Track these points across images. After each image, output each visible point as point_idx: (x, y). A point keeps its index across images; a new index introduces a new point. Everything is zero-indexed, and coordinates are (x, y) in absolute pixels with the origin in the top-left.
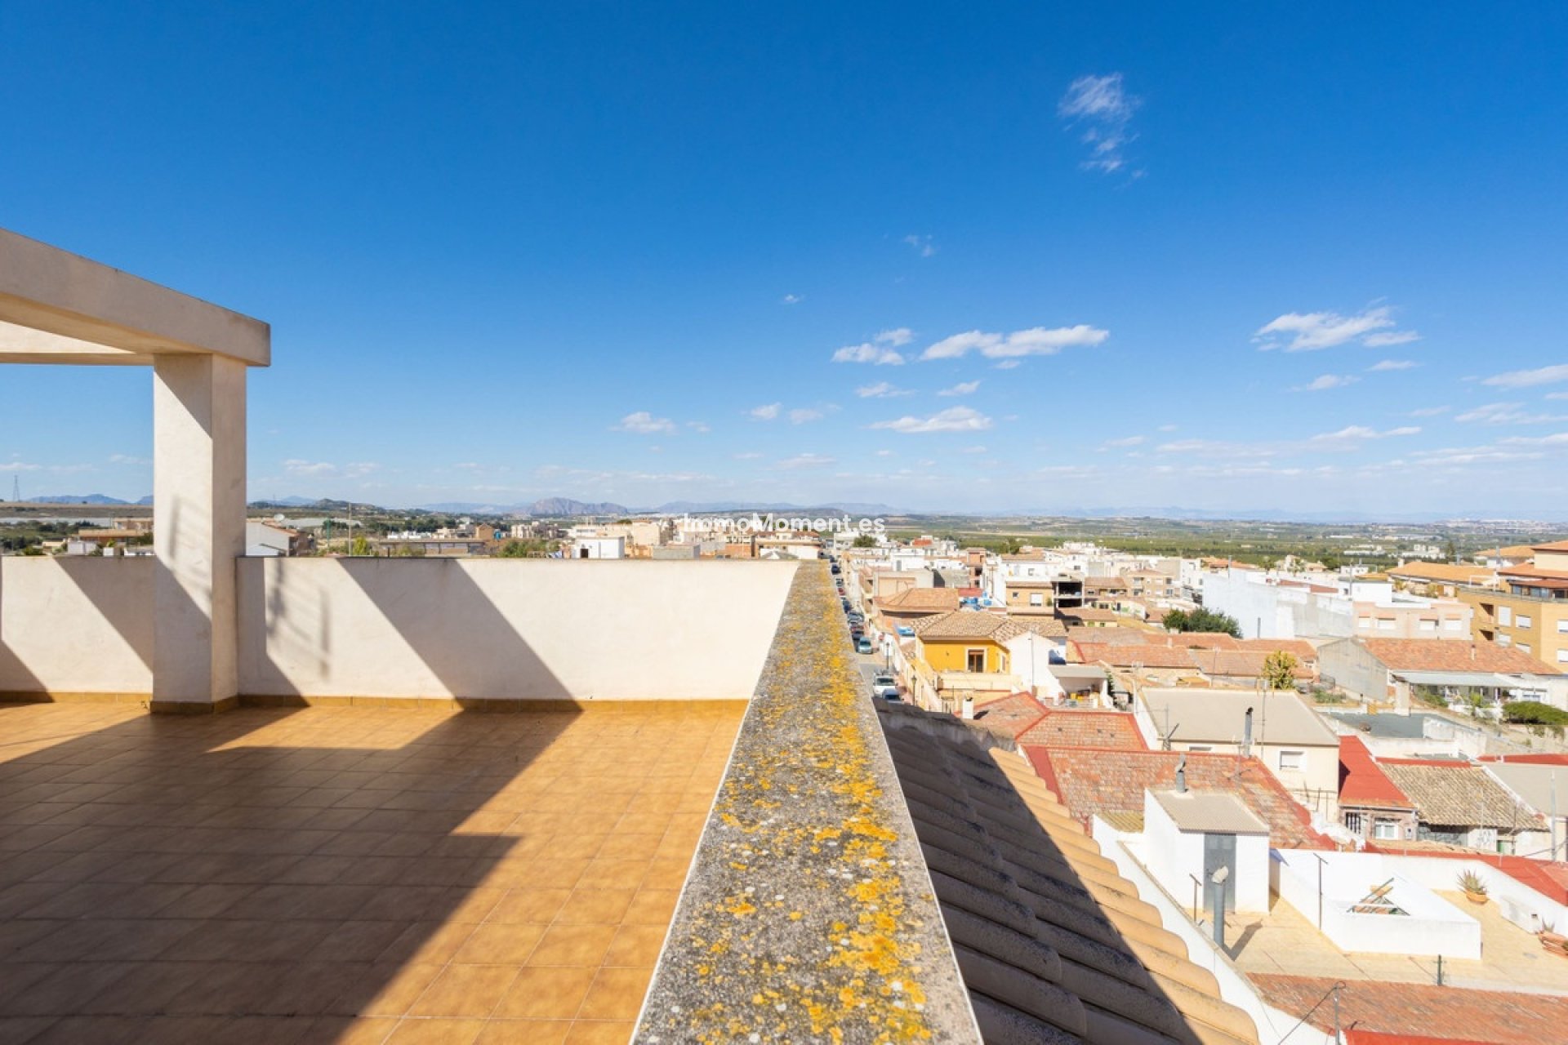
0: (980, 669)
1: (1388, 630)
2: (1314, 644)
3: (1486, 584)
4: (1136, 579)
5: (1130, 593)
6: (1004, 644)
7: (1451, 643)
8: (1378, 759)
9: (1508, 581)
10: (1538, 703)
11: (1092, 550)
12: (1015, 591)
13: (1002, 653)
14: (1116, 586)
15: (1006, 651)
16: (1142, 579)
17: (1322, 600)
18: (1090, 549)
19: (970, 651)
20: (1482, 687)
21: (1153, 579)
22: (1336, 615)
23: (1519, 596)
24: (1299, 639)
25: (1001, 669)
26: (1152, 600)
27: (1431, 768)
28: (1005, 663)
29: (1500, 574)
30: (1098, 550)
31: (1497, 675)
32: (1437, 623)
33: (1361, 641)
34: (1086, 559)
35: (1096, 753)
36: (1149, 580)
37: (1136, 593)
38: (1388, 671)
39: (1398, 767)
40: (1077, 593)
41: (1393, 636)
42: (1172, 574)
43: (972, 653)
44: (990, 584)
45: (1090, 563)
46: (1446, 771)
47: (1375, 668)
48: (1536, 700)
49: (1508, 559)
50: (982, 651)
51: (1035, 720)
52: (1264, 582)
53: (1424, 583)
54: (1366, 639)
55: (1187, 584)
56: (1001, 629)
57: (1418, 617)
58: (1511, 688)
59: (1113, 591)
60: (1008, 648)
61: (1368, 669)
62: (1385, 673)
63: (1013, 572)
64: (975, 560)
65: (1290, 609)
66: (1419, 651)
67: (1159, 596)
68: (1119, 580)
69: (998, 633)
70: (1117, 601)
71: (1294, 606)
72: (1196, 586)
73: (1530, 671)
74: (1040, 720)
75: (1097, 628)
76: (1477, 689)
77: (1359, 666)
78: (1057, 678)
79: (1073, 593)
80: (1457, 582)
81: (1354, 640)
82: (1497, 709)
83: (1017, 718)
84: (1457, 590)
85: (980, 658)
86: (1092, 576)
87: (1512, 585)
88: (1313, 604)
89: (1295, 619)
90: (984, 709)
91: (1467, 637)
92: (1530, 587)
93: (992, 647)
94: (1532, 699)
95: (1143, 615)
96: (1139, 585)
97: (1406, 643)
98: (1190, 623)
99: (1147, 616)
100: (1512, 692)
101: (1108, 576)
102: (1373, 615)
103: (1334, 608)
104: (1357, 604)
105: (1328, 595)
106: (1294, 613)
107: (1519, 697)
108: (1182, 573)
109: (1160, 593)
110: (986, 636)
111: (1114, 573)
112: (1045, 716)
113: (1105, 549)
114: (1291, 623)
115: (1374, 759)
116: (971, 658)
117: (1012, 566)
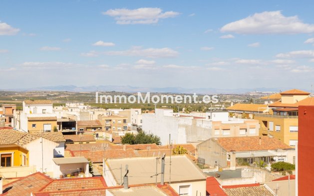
0: (9, 164)
1: (227, 134)
2: (195, 145)
3: (264, 111)
4: (107, 121)
5: (104, 129)
6: (24, 147)
7: (252, 138)
8: (223, 187)
9: (272, 109)
10: (283, 162)
11: (83, 107)
12: (34, 123)
13: (23, 154)
14: (96, 125)
15: (26, 151)
16: (110, 120)
17: (199, 123)
18: (82, 106)
19: (2, 155)
20: (264, 157)
21: (116, 120)
22: (205, 129)
23: (276, 116)
24: (189, 144)
25: (23, 164)
26: (116, 132)
27: (244, 188)
28: (26, 159)
29: (269, 106)
30: (86, 107)
31: (269, 151)
32: (246, 130)
33: (216, 139)
34: (79, 110)
35: (80, 192)
36: (114, 121)
37: (107, 129)
38: (227, 153)
39: (231, 189)
40: (73, 128)
41: (229, 136)
42: (127, 117)
43: (3, 156)
44: (18, 123)
45: (81, 112)
46: (251, 189)
47: (222, 152)
48: (283, 161)
49: (272, 100)
50: (11, 154)
51: (43, 186)
52: (172, 116)
53: (241, 113)
54: (218, 138)
55: (134, 123)
56: (23, 139)
57: (239, 128)
58: (274, 156)
59: (95, 129)
60: (28, 149)
61: (218, 153)
62: (226, 154)
63: (32, 112)
64: (9, 111)
65: (184, 129)
66: (240, 142)
67: (119, 130)
68: (97, 121)
69: (21, 141)
70: (96, 133)
71: (186, 126)
72: (139, 124)
73: (280, 148)
74: (47, 185)
75: (84, 145)
76: (262, 158)
77: (215, 152)
78: (58, 165)
79: (71, 129)
80: (254, 112)
81: (212, 140)
82: (269, 167)
83: (32, 187)
84: (254, 115)
85: (9, 159)
86: (82, 120)
87: (273, 111)
88: (195, 124)
89: (187, 134)
90: (10, 186)
91: (258, 135)
92: (280, 111)
93: (17, 151)
94: (281, 161)
95: (110, 140)
96: (109, 124)
97: (234, 139)
98: (136, 141)
99: (113, 140)
100: (274, 158)
101: (92, 119)
102: (220, 128)
103: (204, 125)
104: (214, 122)
105: (201, 119)
106: (186, 130)
107: (277, 160)
108: (132, 117)
109: (120, 128)
110: (13, 144)
111: (95, 118)
112: (50, 183)
113: (90, 106)
114: (185, 136)
115: (221, 187)
116: (3, 159)
117: (32, 108)
